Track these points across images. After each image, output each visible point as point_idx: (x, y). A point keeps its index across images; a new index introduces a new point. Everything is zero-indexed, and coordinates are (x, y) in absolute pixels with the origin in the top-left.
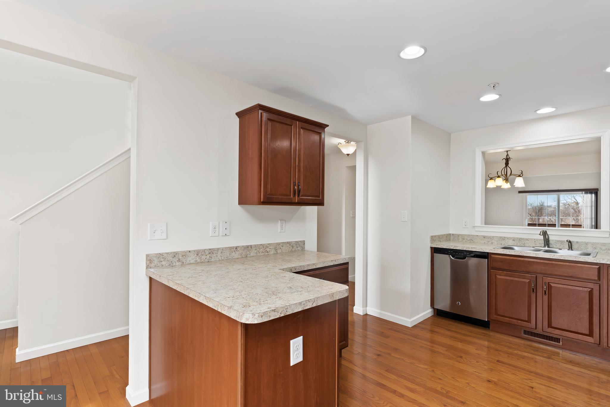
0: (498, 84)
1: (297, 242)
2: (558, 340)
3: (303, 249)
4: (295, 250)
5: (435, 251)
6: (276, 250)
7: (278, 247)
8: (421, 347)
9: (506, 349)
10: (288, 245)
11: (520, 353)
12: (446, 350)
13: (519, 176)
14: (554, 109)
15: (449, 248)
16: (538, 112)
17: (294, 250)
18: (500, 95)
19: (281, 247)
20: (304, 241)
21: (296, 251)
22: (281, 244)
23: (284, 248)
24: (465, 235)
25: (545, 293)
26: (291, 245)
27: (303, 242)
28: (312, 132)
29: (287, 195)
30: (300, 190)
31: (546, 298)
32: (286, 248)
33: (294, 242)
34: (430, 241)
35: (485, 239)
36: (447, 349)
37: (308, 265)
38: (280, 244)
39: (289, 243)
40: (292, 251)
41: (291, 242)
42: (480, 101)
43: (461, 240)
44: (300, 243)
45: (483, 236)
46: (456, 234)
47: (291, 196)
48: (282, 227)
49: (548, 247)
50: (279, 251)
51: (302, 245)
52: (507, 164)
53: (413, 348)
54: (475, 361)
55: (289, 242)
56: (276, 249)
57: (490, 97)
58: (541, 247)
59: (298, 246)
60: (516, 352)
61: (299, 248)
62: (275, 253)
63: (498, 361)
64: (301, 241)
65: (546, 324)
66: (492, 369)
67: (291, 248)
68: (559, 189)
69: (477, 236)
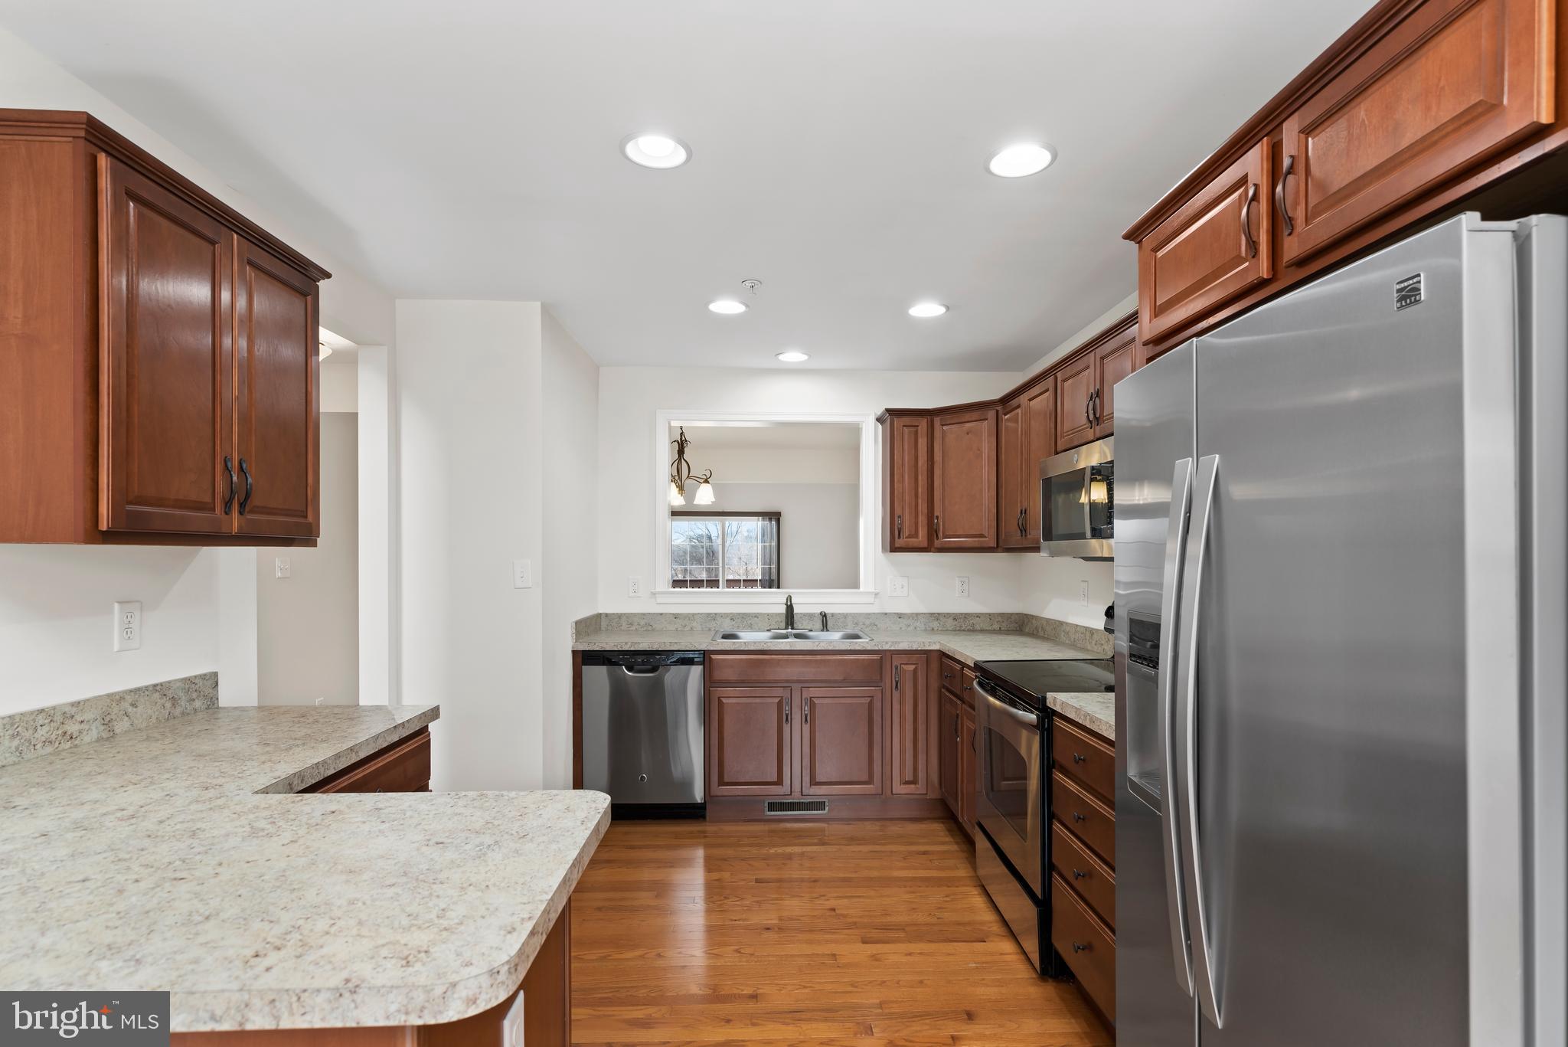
0: (761, 283)
1: (190, 681)
2: (821, 806)
3: (212, 702)
4: (183, 714)
5: (584, 659)
6: (107, 723)
7: (115, 709)
8: (599, 909)
9: (754, 851)
10: (157, 695)
11: (780, 850)
12: (656, 897)
13: (706, 481)
14: (804, 357)
15: (620, 649)
16: (781, 357)
17: (178, 711)
18: (747, 306)
19: (130, 710)
20: (216, 674)
21: (188, 714)
22: (128, 697)
23: (140, 709)
24: (635, 615)
25: (806, 720)
26: (170, 694)
27: (212, 680)
28: (280, 285)
29: (199, 506)
30: (251, 489)
31: (806, 728)
32: (149, 711)
33: (178, 684)
34: (572, 637)
35: (678, 620)
36: (655, 893)
37: (337, 756)
38: (122, 698)
39: (159, 689)
40: (171, 717)
41: (169, 682)
42: (709, 310)
43: (624, 626)
44: (200, 683)
45: (673, 614)
46: (614, 614)
47: (213, 509)
48: (127, 629)
49: (793, 628)
50: (120, 726)
51: (208, 691)
52: (681, 452)
53: (584, 920)
54: (722, 898)
55: (161, 684)
56: (108, 719)
57: (727, 306)
58: (779, 629)
59: (194, 695)
60: (772, 851)
61: (197, 704)
62: (105, 735)
63: (758, 881)
64: (203, 677)
65: (807, 779)
66: (758, 902)
67: (168, 705)
68: (725, 511)
69: (661, 614)
